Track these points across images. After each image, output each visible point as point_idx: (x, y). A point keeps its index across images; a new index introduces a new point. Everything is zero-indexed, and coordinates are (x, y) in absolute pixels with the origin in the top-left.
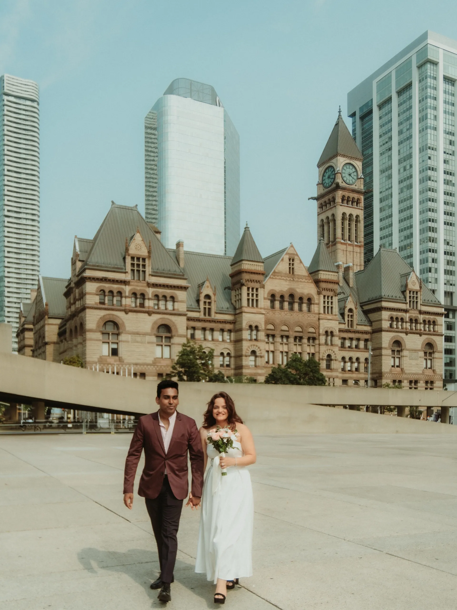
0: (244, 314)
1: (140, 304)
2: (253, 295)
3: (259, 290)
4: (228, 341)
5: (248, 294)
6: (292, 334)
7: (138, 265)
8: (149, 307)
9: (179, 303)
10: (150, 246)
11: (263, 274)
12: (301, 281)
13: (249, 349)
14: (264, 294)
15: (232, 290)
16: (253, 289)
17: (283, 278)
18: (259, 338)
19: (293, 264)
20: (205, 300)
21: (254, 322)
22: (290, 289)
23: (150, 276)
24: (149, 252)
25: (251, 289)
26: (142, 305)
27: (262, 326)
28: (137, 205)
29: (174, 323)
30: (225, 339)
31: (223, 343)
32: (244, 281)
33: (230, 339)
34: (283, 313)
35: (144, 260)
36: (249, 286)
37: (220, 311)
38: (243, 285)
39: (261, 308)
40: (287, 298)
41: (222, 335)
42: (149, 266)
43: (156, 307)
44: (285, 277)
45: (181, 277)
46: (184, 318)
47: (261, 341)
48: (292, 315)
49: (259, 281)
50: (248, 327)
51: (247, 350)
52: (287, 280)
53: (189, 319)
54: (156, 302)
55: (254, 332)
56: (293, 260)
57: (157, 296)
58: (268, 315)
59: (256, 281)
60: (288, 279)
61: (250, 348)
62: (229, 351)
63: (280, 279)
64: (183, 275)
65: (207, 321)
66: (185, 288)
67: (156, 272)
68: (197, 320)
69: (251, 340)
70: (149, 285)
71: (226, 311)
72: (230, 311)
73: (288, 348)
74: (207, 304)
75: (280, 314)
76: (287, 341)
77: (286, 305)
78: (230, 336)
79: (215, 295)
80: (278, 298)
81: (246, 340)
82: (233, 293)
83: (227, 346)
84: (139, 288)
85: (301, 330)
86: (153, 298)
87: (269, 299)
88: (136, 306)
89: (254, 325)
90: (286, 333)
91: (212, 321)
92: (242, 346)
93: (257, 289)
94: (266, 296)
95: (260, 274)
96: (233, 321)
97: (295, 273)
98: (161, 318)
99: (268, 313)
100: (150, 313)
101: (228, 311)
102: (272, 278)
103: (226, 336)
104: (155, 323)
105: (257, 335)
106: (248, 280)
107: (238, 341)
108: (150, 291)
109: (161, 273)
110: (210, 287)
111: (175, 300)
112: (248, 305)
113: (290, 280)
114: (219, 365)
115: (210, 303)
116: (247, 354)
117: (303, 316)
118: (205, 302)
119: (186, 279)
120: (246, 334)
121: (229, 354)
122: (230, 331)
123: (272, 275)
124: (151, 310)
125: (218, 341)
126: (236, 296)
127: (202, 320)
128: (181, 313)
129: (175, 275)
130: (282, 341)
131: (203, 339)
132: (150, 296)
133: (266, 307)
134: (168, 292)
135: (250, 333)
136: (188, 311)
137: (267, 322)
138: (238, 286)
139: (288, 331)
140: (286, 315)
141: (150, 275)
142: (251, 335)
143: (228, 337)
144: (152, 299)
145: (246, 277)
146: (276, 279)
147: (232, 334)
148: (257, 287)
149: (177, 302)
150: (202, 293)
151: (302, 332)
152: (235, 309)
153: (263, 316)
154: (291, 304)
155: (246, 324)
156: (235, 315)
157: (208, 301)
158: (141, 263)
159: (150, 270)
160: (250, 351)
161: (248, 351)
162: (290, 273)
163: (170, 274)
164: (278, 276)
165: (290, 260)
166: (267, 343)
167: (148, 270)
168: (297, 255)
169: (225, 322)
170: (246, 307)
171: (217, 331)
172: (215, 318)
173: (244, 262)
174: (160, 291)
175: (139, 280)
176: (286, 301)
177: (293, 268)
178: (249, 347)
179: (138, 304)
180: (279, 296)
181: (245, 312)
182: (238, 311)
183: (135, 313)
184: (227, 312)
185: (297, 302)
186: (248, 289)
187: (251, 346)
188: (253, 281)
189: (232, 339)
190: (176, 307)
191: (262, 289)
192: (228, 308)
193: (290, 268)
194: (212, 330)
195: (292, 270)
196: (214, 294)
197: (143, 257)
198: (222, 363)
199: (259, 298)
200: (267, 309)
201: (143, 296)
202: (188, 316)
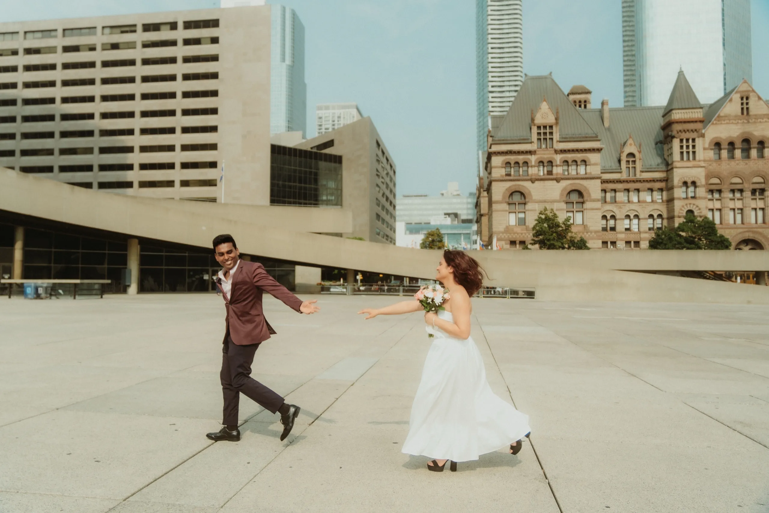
0: (675, 170)
1: (547, 171)
2: (688, 147)
3: (697, 140)
4: (660, 201)
5: (682, 147)
6: (748, 187)
7: (545, 134)
8: (557, 174)
9: (591, 166)
10: (557, 113)
11: (701, 122)
12: (760, 122)
13: (683, 209)
14: (704, 144)
15: (664, 144)
16: (687, 140)
17: (731, 122)
18: (697, 195)
19: (747, 104)
20: (628, 159)
21: (689, 178)
22: (744, 133)
23: (558, 143)
24: (556, 119)
25: (685, 141)
26: (550, 173)
27: (701, 181)
28: (551, 73)
29: (585, 187)
30: (654, 199)
31: (652, 204)
32: (674, 133)
33: (662, 199)
34: (733, 163)
35: (551, 127)
36: (681, 138)
37: (648, 168)
38: (673, 137)
39: (699, 161)
40: (738, 144)
41: (652, 195)
42: (556, 133)
43: (566, 173)
44: (735, 120)
45: (595, 138)
46: (599, 181)
47: (700, 198)
48: (746, 164)
49: (696, 130)
50: (681, 184)
51: (681, 209)
52: (738, 123)
53: (604, 182)
54: (565, 168)
55: (691, 189)
56: (747, 98)
57: (566, 162)
58: (711, 167)
59: (692, 130)
60: (740, 121)
61: (685, 207)
62: (660, 213)
63: (727, 123)
64: (597, 137)
65: (630, 181)
66: (599, 150)
67: (565, 138)
68: (617, 182)
69: (687, 198)
70: (556, 152)
71: (655, 168)
72: (662, 168)
73: (743, 203)
74: (631, 163)
75: (729, 164)
76: (742, 195)
77: (738, 153)
78: (662, 195)
79: (640, 152)
80: (725, 145)
81: (679, 199)
82: (666, 147)
83: (656, 206)
84: (545, 156)
85: (762, 180)
86: (562, 164)
87: (711, 149)
88: (544, 175)
89: (689, 181)
90: (739, 187)
91: (637, 181)
92: (674, 206)
93: (694, 140)
94: (707, 146)
95: (696, 122)
96: (665, 178)
97: (751, 113)
98: (571, 184)
99: (710, 165)
100: (558, 180)
101: (658, 168)
102: (716, 124)
103: (657, 196)
104: (564, 189)
105: (695, 192)
106: (680, 131)
107: (670, 201)
108: (558, 158)
109: (570, 138)
110: (633, 144)
111: (587, 164)
112: (682, 159)
113: (743, 122)
114: (648, 229)
115: (634, 162)
116: (680, 215)
117: (765, 164)
118: (628, 162)
119: (599, 140)
120: (679, 192)
121: (660, 216)
122: (661, 190)
123: (715, 120)
124: (559, 176)
125: (645, 202)
126: (668, 150)
127: (624, 181)
128: (594, 176)
129: (586, 137)
130: (734, 195)
131: (627, 201)
132: (558, 163)
133: (707, 159)
134: (579, 156)
135: (685, 190)
136: (602, 173)
137: (708, 177)
138: (669, 139)
139: (742, 183)
140: (737, 164)
141: (557, 141)
142: (686, 192)
143: (660, 197)
144: (560, 166)
145: (676, 127)
146: (721, 124)
147: (665, 193)
148: (693, 137)
149: (589, 165)
150: (623, 152)
151: (764, 183)
152: (667, 164)
153: (703, 169)
154: (746, 151)
155: (679, 181)
156: (667, 171)
157: (631, 159)
158: (548, 131)
159: (558, 136)
160: (685, 211)
161: (682, 212)
162: (742, 113)
163: (580, 138)
164: (724, 120)
165: (742, 99)
166: (710, 200)
167: (556, 136)
168: (753, 91)
169: (653, 181)
170: (678, 162)
171: (644, 191)
172: (641, 177)
173: (674, 112)
174: (570, 157)
175: (547, 148)
176: (738, 148)
177: (747, 108)
178: (683, 206)
179: (546, 172)
180: (727, 144)
181: (676, 168)
182: (670, 167)
183: (542, 182)
184: (656, 170)
185: (754, 148)
186: (681, 141)
187: (686, 205)
188: (688, 130)
189: (665, 198)
190: (588, 171)
191: (701, 139)
192: (658, 165)
193: (742, 109)
194: (638, 190)
195: (745, 110)
196: (638, 151)
197: (550, 125)
198: (651, 226)
199: (697, 149)
200: (710, 161)
201: (550, 163)
202: (603, 178)
